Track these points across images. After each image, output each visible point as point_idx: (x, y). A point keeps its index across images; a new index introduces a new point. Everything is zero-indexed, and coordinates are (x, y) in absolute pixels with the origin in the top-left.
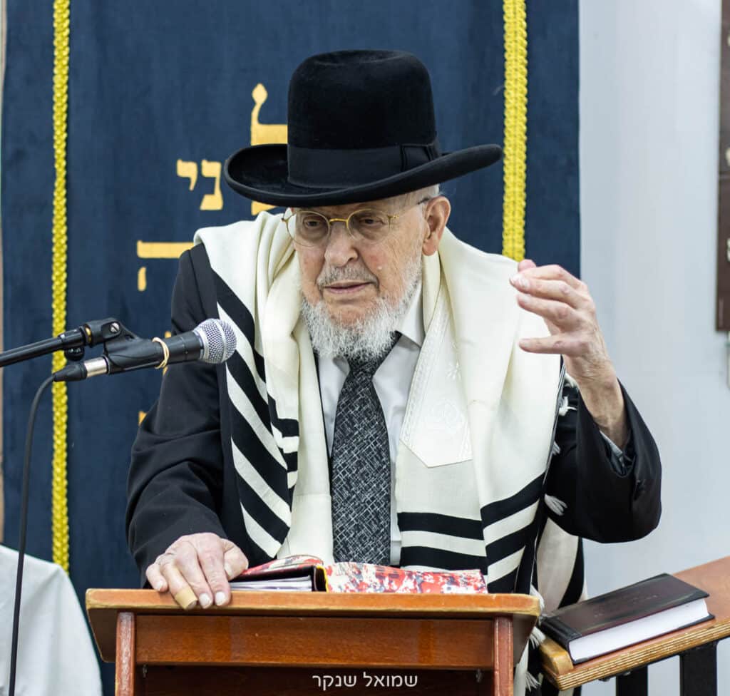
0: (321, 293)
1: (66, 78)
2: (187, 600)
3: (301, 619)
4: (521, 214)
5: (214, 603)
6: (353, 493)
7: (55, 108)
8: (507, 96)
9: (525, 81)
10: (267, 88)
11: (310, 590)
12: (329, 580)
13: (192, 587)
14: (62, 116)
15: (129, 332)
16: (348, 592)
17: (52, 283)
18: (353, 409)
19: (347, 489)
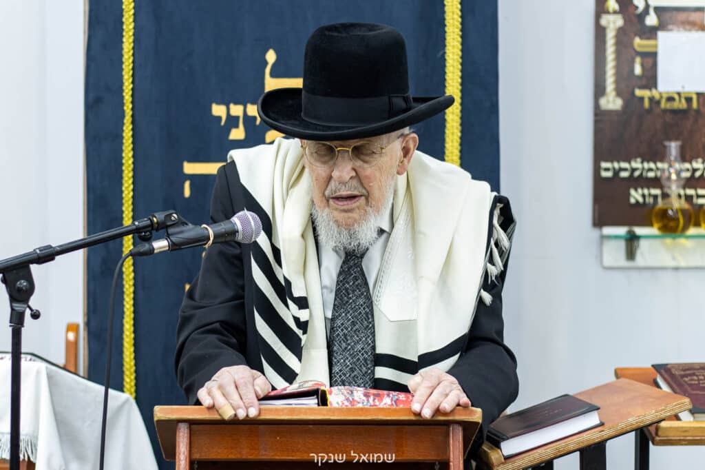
0: (328, 201)
1: (132, 45)
2: (228, 413)
3: (311, 426)
4: (457, 142)
5: (247, 416)
6: (349, 344)
7: (124, 66)
8: (447, 58)
9: (460, 47)
10: (277, 52)
11: (316, 406)
12: (330, 398)
13: (231, 404)
14: (129, 72)
15: (184, 220)
16: (344, 406)
17: (122, 192)
18: (348, 283)
19: (344, 342)
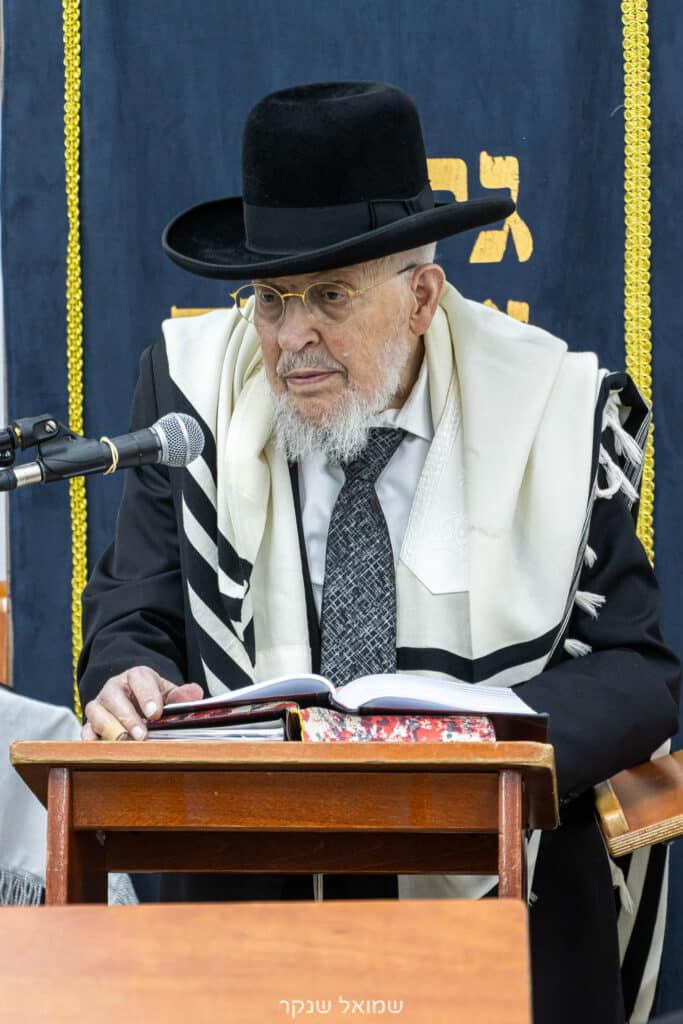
6: (349, 627)
11: (282, 738)
12: (306, 726)
16: (328, 741)
18: (348, 525)
19: (341, 622)
